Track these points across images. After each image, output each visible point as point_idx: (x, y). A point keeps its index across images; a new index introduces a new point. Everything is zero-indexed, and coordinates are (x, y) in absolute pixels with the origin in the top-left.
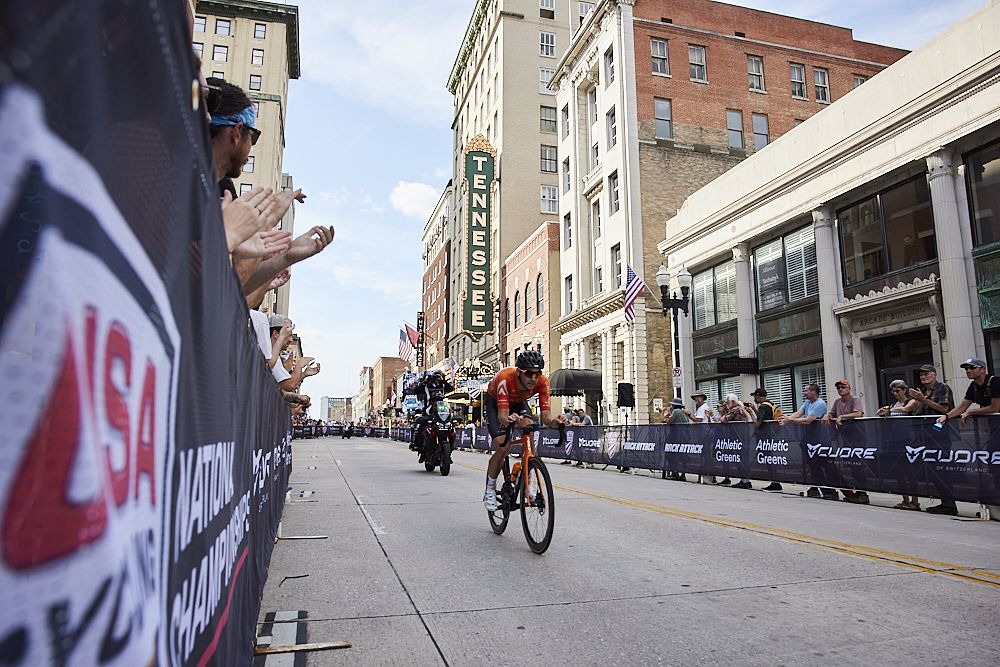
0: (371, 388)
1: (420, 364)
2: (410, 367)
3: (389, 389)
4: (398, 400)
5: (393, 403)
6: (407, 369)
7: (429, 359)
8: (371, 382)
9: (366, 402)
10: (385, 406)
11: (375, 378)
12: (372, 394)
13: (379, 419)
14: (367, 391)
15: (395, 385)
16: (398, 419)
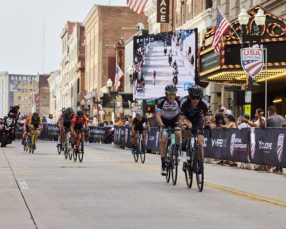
0: (82, 59)
1: (162, 18)
2: (146, 24)
3: (112, 61)
4: (127, 80)
5: (118, 84)
6: (141, 26)
7: (178, 10)
8: (81, 49)
9: (73, 82)
10: (105, 90)
11: (87, 42)
12: (82, 70)
13: (95, 111)
14: (74, 64)
15: (121, 55)
16: (127, 112)
